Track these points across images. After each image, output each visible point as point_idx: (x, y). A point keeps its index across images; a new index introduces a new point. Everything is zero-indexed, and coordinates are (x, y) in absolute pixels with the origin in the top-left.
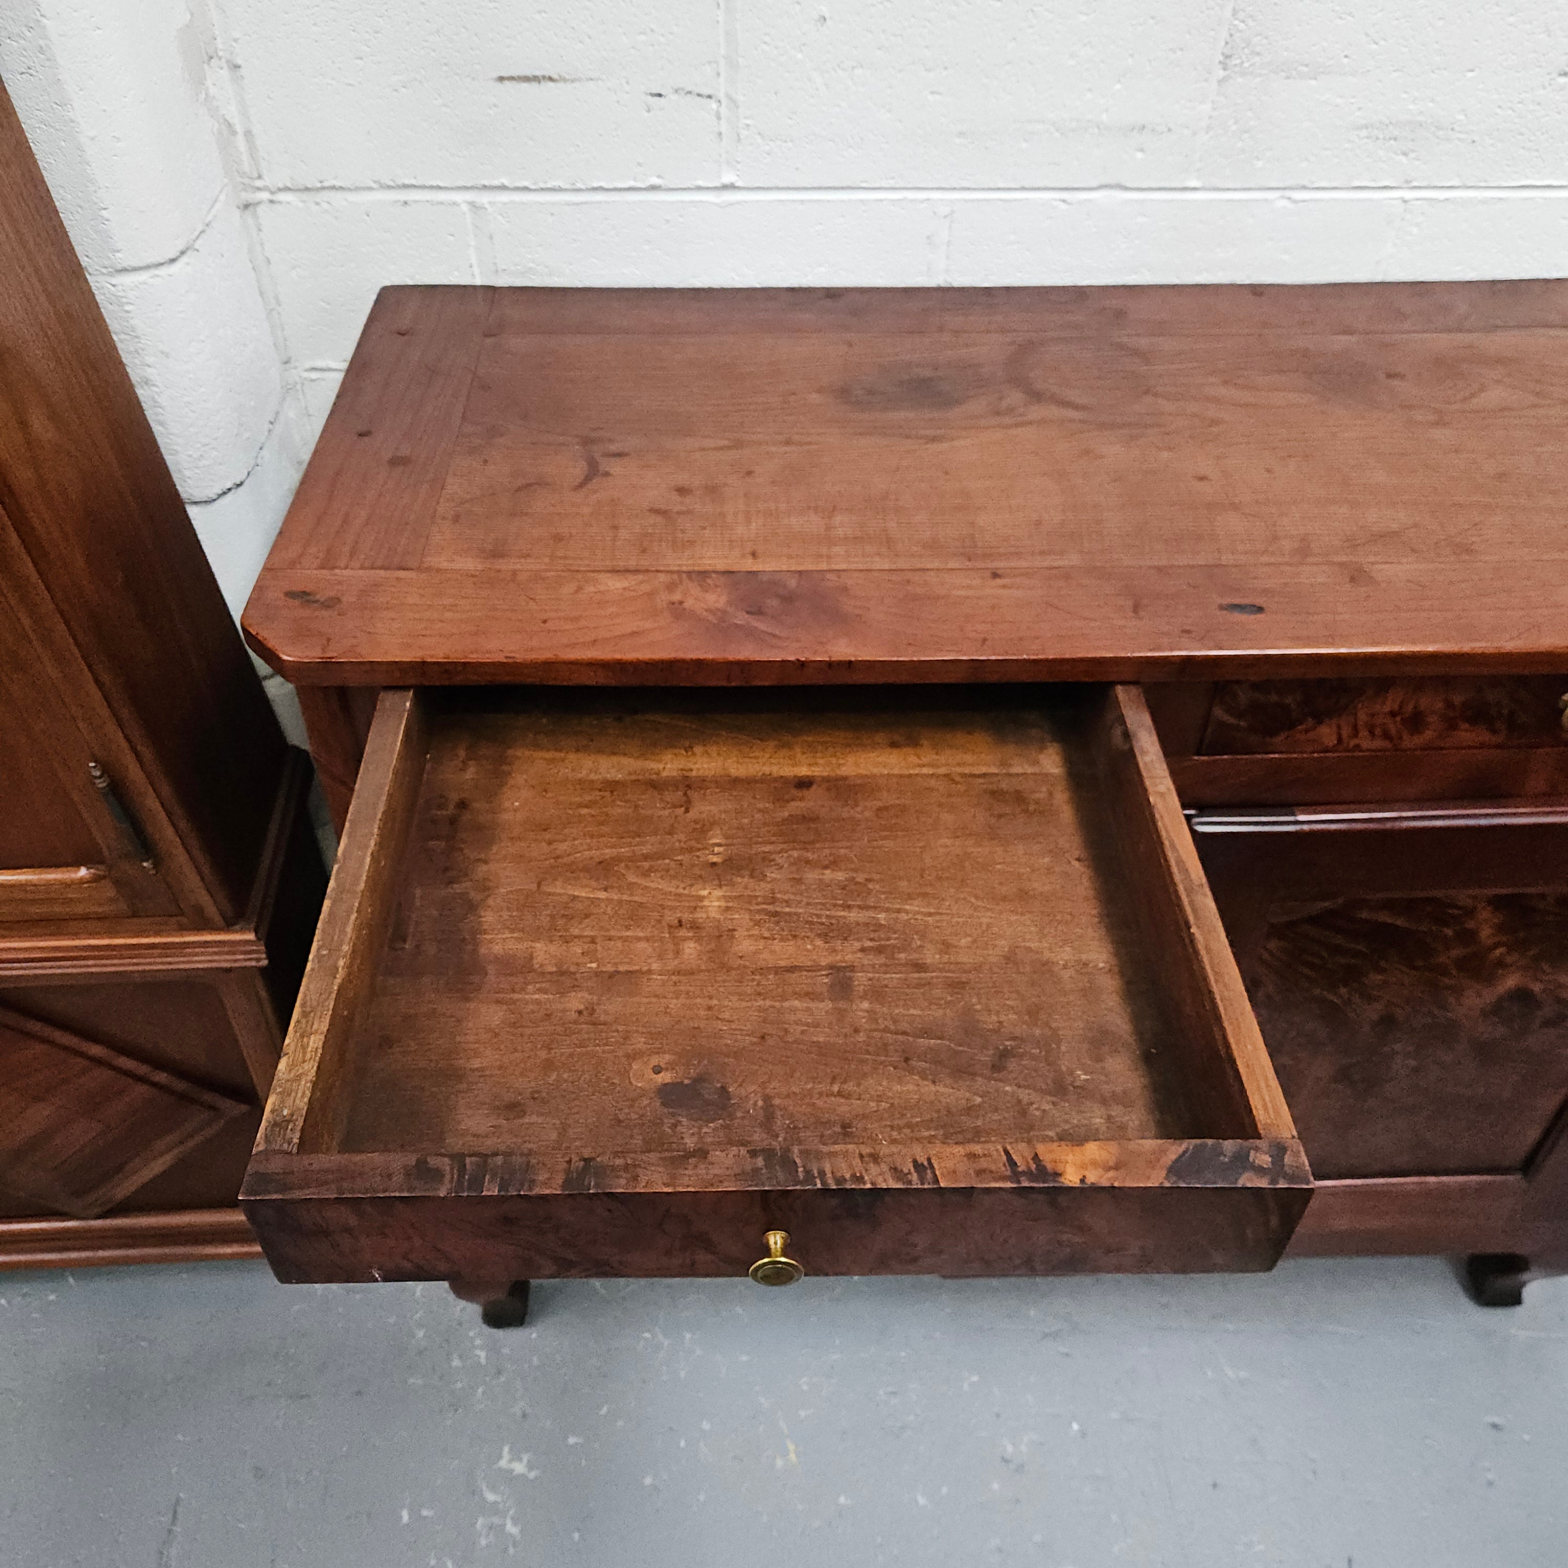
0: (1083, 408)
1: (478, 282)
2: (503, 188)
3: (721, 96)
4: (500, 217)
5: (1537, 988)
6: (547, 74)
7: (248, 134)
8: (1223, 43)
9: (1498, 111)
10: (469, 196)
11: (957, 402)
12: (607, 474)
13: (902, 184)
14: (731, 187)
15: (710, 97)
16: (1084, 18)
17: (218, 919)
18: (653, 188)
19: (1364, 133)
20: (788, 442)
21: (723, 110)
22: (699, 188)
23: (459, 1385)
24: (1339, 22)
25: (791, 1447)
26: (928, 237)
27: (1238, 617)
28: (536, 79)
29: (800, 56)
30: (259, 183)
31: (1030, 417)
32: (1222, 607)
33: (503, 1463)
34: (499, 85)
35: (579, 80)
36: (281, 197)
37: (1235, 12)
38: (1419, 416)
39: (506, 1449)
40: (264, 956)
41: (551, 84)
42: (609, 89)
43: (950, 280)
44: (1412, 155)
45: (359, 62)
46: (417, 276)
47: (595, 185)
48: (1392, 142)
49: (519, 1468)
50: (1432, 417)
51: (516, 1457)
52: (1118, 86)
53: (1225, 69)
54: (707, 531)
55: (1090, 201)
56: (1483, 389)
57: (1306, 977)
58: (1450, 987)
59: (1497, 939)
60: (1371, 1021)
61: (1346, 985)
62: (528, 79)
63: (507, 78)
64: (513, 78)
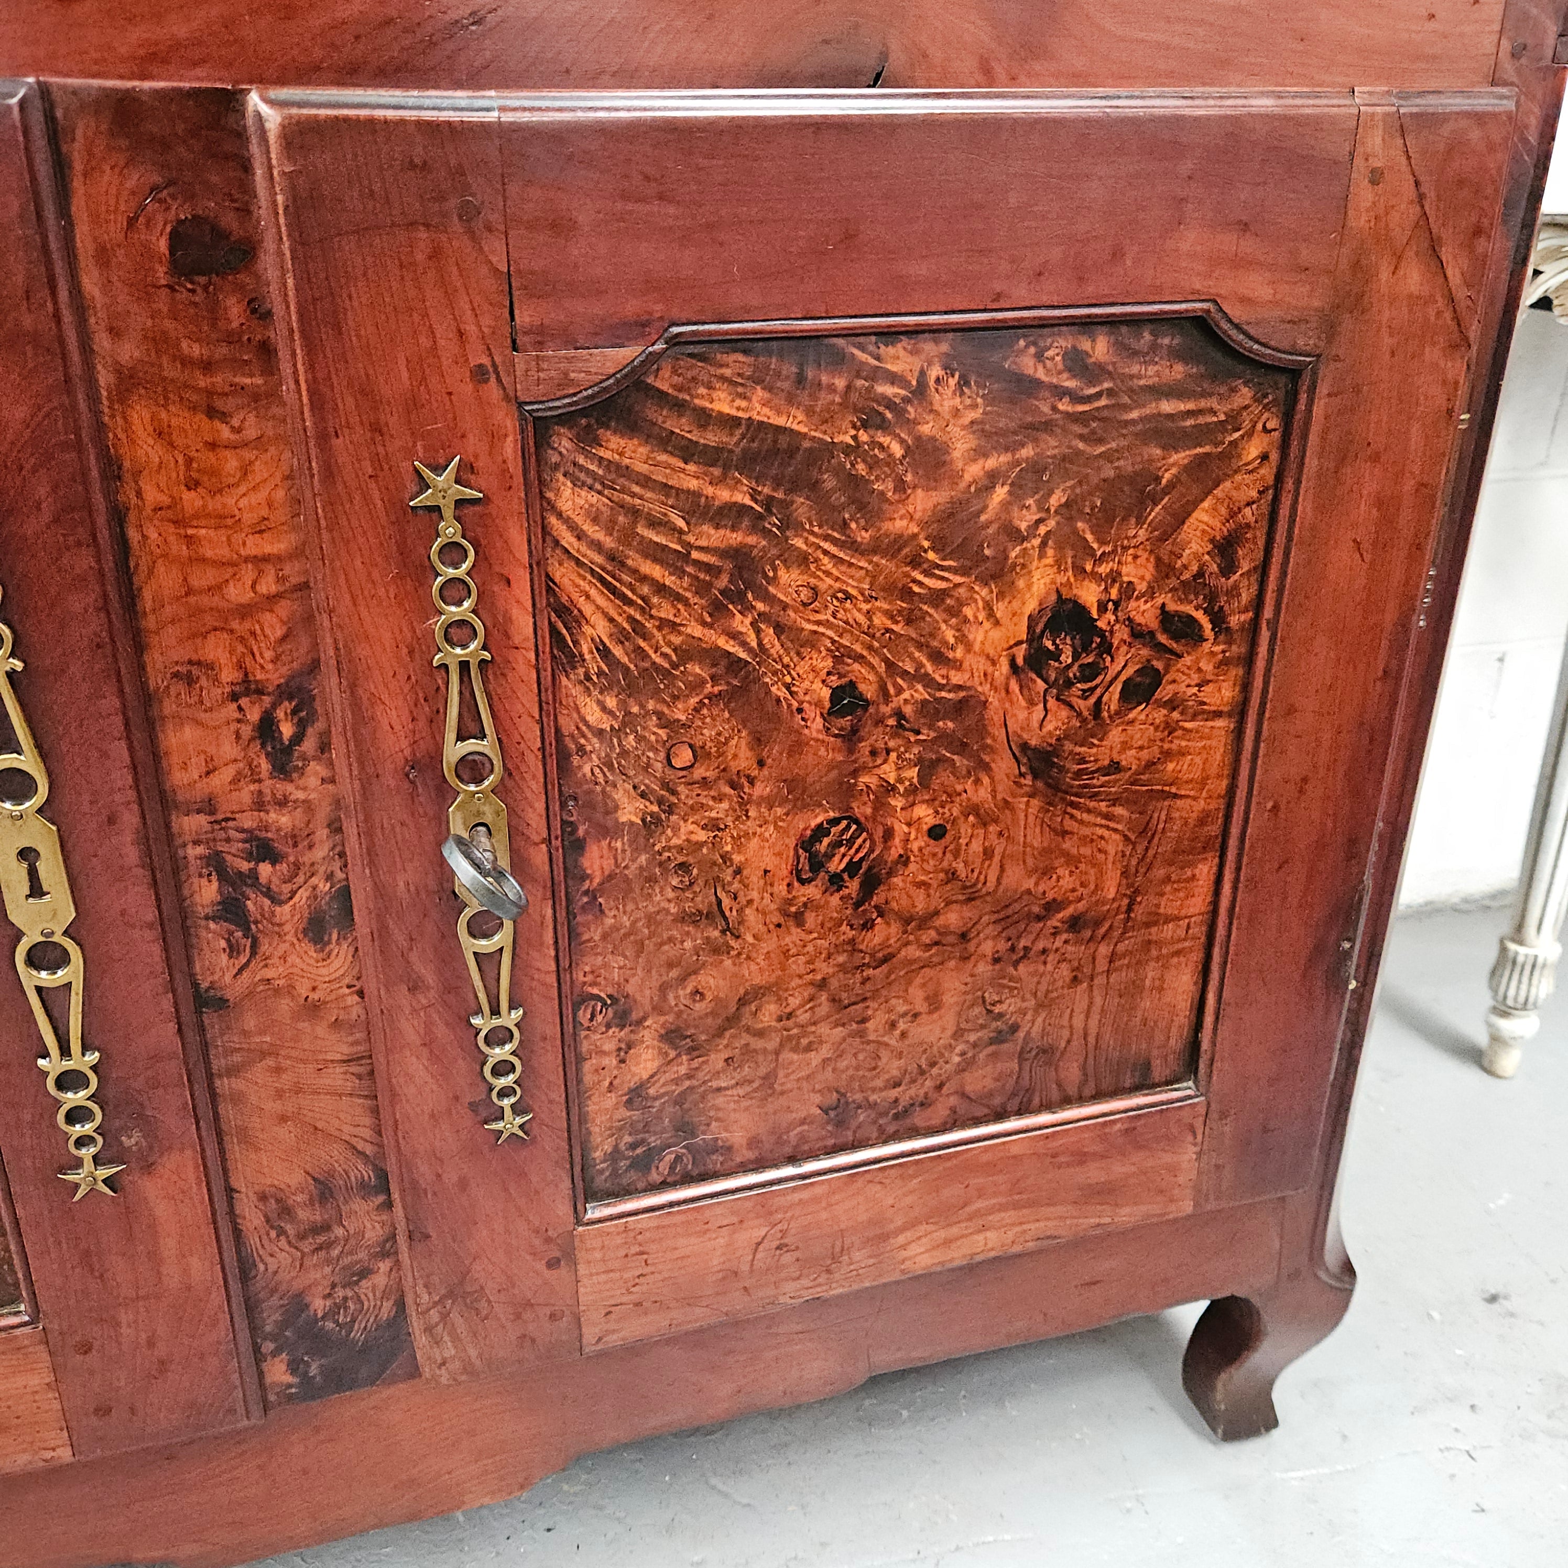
5: (1091, 595)
57: (661, 589)
58: (937, 598)
59: (991, 463)
60: (818, 704)
61: (747, 608)
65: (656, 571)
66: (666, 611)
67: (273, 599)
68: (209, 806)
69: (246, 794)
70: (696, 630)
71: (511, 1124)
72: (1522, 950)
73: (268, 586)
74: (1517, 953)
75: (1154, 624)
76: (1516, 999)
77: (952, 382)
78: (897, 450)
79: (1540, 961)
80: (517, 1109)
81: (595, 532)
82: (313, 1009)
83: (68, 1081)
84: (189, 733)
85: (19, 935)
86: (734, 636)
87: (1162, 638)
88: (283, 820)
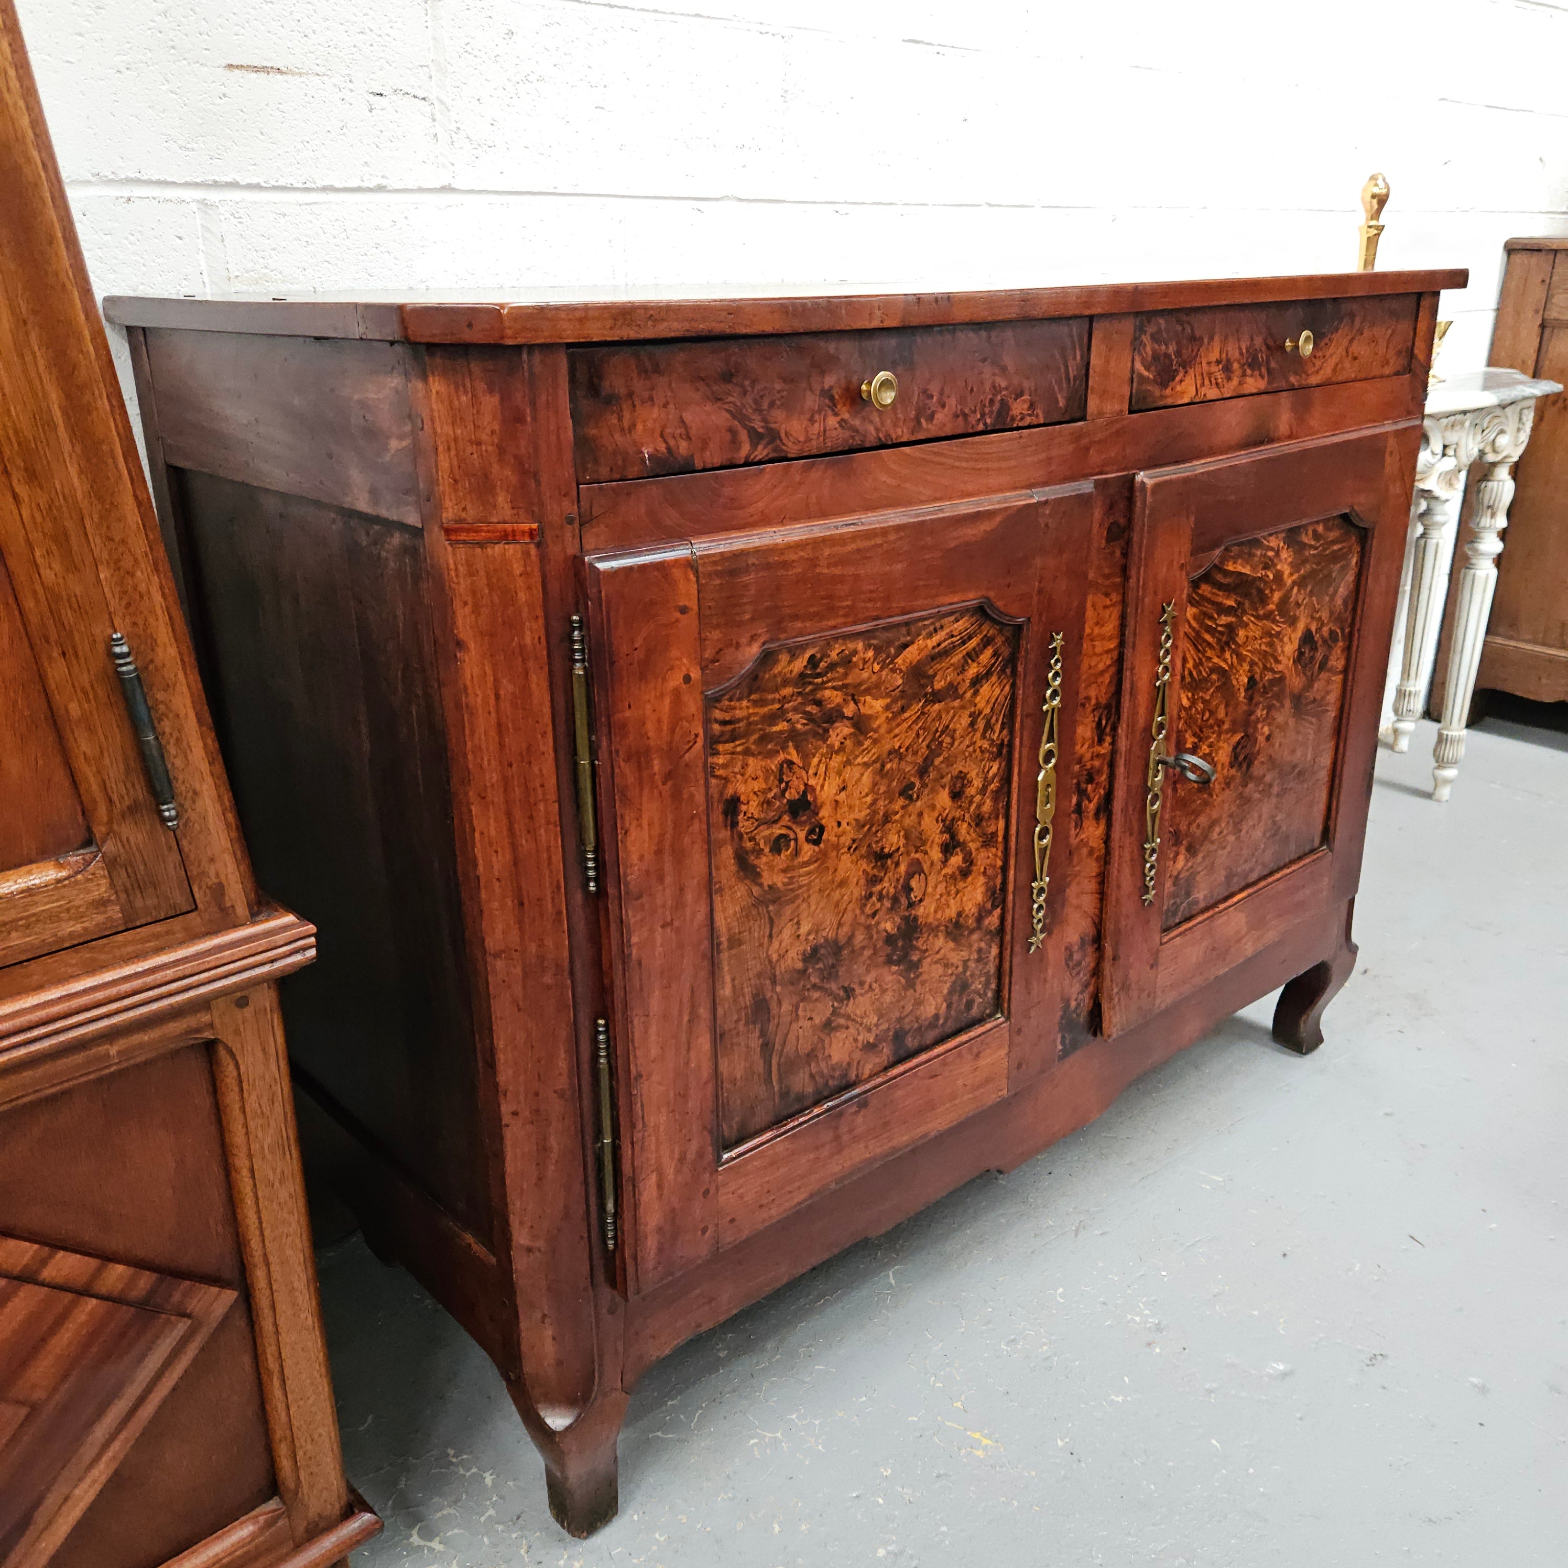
2: (234, 185)
3: (434, 99)
4: (231, 217)
5: (1314, 627)
6: (276, 66)
8: (780, 79)
10: (199, 194)
14: (449, 189)
15: (424, 99)
18: (380, 189)
21: (437, 113)
22: (421, 190)
28: (265, 69)
29: (494, 64)
34: (227, 73)
35: (307, 74)
41: (279, 76)
42: (334, 85)
44: (900, 178)
45: (80, 38)
46: (141, 287)
47: (325, 184)
48: (888, 167)
55: (716, 210)
57: (1209, 644)
58: (1278, 635)
59: (1293, 578)
60: (1244, 686)
61: (1230, 648)
62: (257, 69)
63: (237, 67)
64: (242, 66)
65: (1208, 637)
66: (1209, 654)
67: (1109, 668)
68: (1081, 760)
69: (1090, 752)
70: (1215, 660)
71: (1150, 895)
73: (1109, 661)
75: (1328, 636)
77: (1285, 548)
78: (1272, 577)
82: (1091, 852)
83: (1040, 892)
84: (1080, 729)
85: (1037, 825)
86: (1225, 660)
87: (1329, 642)
88: (1097, 764)
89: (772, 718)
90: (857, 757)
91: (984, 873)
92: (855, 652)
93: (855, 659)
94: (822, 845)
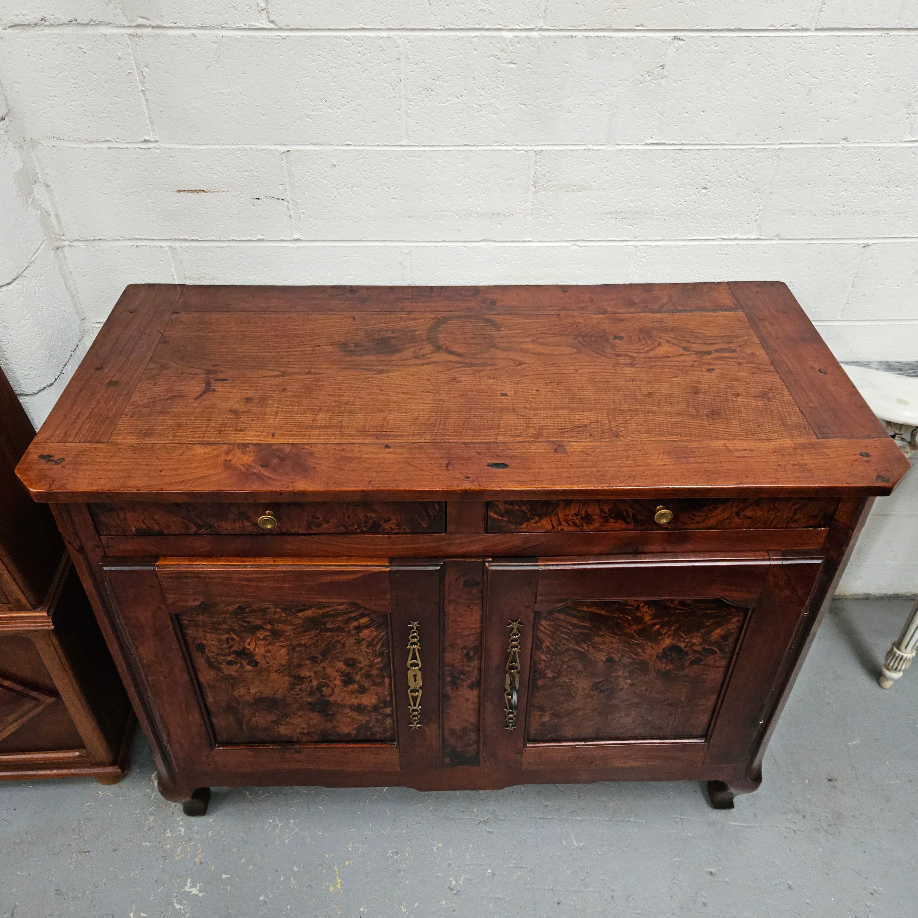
0: (459, 355)
1: (177, 282)
2: (185, 240)
3: (288, 199)
4: (185, 253)
5: (682, 645)
6: (202, 189)
7: (57, 215)
8: (532, 177)
9: (675, 205)
10: (169, 243)
11: (400, 351)
12: (214, 390)
13: (383, 239)
14: (299, 240)
15: (283, 199)
16: (462, 165)
17: (28, 606)
18: (260, 240)
19: (609, 216)
20: (308, 373)
21: (291, 206)
22: (283, 240)
23: (168, 846)
24: (588, 167)
25: (339, 881)
26: (400, 263)
27: (495, 470)
28: (197, 191)
29: (325, 181)
30: (63, 238)
31: (433, 360)
32: (489, 465)
33: (187, 889)
34: (178, 194)
35: (218, 192)
36: (75, 244)
37: (536, 163)
38: (621, 360)
39: (189, 881)
40: (51, 624)
41: (204, 194)
42: (233, 196)
43: (413, 282)
44: (635, 226)
45: (109, 183)
47: (231, 239)
48: (624, 220)
49: (194, 891)
50: (628, 362)
51: (193, 885)
52: (484, 195)
53: (535, 188)
54: (254, 422)
55: (478, 247)
56: (659, 344)
57: (564, 639)
58: (637, 644)
59: (655, 621)
60: (602, 660)
61: (585, 643)
62: (192, 191)
63: (182, 191)
64: (185, 191)
65: (564, 636)
66: (565, 642)
67: (473, 634)
68: (452, 666)
69: (461, 664)
70: (572, 646)
71: (510, 728)
72: (898, 652)
73: (473, 632)
74: (896, 652)
75: (701, 650)
76: (892, 666)
77: (646, 607)
78: (630, 618)
79: (904, 658)
80: (512, 726)
81: (549, 628)
82: (467, 700)
83: (414, 710)
84: (450, 654)
85: (409, 687)
86: (582, 648)
87: (704, 653)
88: (468, 669)
89: (220, 623)
90: (276, 643)
91: (376, 694)
92: (268, 608)
93: (268, 610)
94: (258, 668)
